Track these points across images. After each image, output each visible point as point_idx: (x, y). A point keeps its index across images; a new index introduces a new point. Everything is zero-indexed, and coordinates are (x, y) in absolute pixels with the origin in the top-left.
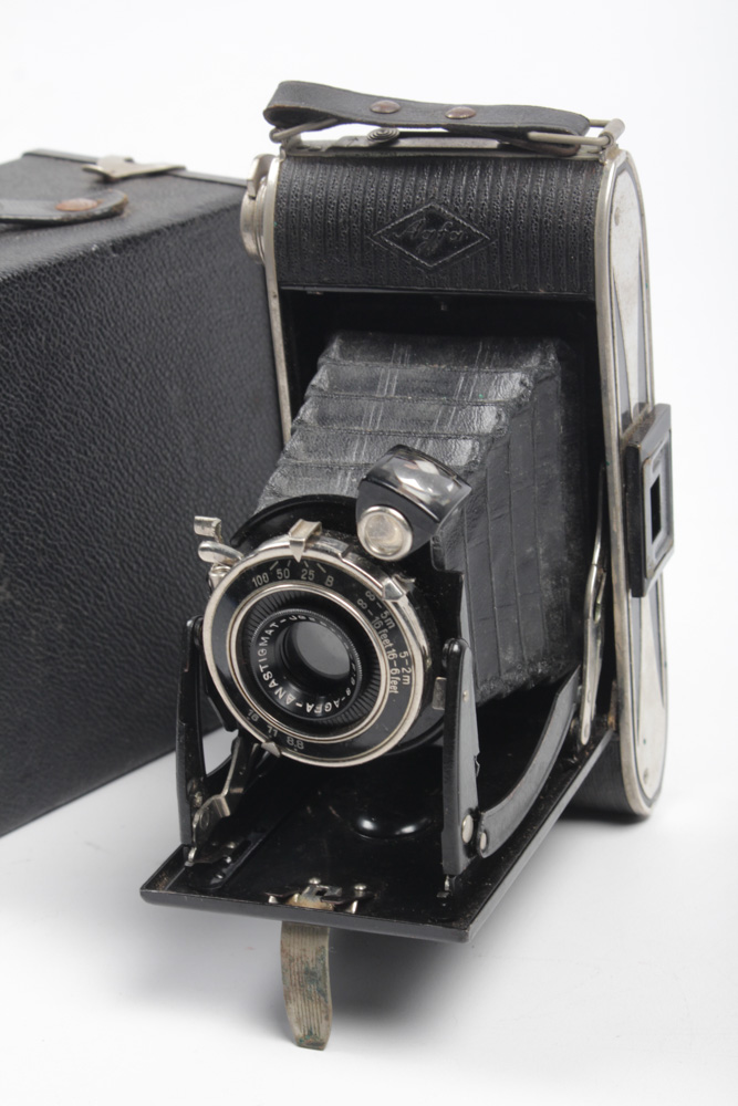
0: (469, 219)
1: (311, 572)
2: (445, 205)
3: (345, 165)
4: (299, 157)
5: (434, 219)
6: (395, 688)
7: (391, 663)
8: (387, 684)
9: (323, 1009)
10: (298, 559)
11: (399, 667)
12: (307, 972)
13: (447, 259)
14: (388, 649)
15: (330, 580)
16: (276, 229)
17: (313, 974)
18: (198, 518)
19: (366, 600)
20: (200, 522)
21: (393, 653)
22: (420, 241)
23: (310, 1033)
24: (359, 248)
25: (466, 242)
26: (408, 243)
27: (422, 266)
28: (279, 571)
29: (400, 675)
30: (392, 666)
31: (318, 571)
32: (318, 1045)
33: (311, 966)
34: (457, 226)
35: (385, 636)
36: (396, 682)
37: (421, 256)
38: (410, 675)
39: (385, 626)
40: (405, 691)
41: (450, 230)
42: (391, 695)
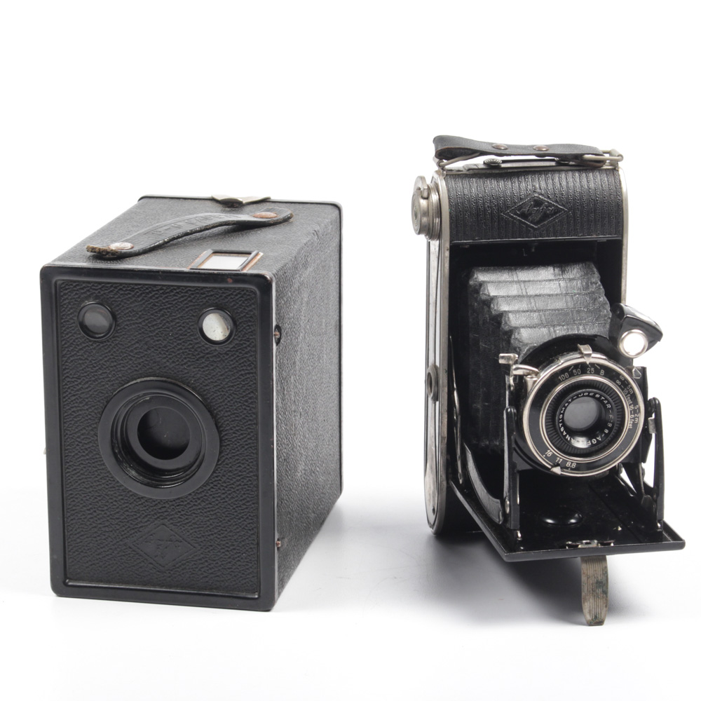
0: (556, 201)
1: (593, 369)
2: (541, 194)
3: (480, 178)
4: (453, 175)
5: (538, 203)
6: (631, 425)
7: (631, 411)
8: (628, 424)
9: (605, 601)
10: (588, 363)
11: (634, 414)
12: (598, 582)
13: (546, 222)
14: (630, 405)
15: (602, 372)
16: (450, 213)
17: (601, 582)
18: (501, 355)
19: (620, 380)
20: (503, 357)
21: (632, 407)
22: (530, 214)
23: (596, 617)
24: (497, 220)
25: (555, 213)
26: (524, 216)
27: (532, 227)
28: (574, 371)
29: (634, 418)
30: (631, 414)
31: (596, 368)
32: (600, 623)
33: (599, 578)
34: (550, 205)
35: (629, 398)
36: (632, 422)
37: (531, 222)
38: (638, 417)
39: (629, 393)
40: (635, 425)
41: (547, 207)
42: (629, 429)
